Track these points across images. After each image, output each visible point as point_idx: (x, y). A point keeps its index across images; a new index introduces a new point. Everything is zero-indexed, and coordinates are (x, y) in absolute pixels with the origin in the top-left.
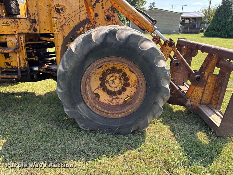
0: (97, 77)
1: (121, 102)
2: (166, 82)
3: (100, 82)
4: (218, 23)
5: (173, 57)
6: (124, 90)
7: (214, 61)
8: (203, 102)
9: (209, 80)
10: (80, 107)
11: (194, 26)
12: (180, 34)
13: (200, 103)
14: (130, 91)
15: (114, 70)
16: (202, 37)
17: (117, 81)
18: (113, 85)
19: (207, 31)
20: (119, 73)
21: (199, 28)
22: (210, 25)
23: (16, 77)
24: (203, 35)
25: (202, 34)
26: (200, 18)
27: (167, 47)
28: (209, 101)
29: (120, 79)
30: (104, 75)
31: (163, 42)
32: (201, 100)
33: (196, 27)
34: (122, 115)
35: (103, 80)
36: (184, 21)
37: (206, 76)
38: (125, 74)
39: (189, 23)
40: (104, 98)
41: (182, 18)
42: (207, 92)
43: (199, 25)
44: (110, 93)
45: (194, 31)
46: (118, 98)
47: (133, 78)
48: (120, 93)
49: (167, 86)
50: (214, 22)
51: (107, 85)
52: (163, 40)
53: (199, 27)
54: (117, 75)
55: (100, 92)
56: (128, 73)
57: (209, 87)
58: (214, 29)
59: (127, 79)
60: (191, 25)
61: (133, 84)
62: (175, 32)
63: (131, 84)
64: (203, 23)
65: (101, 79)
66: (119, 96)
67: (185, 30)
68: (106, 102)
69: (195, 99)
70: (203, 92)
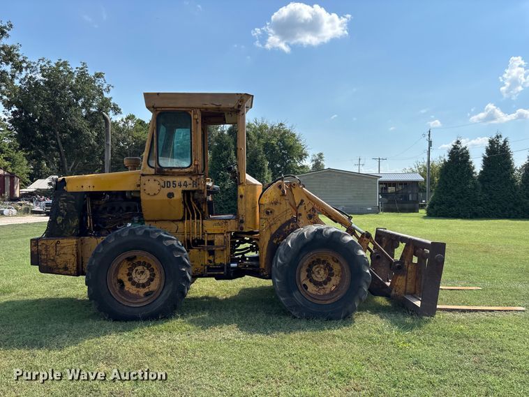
0: (304, 269)
1: (328, 292)
2: (366, 267)
3: (307, 273)
4: (448, 192)
5: (372, 249)
6: (329, 279)
7: (411, 250)
8: (407, 291)
9: (409, 268)
10: (296, 294)
11: (406, 198)
12: (381, 213)
13: (405, 293)
14: (335, 280)
15: (318, 262)
16: (425, 217)
17: (322, 272)
18: (319, 276)
19: (431, 206)
20: (323, 264)
21: (416, 201)
22: (435, 195)
23: (223, 273)
24: (426, 215)
25: (423, 212)
26: (415, 183)
27: (365, 238)
28: (413, 291)
29: (325, 269)
30: (310, 266)
31: (360, 235)
32: (406, 290)
33: (410, 199)
34: (333, 301)
35: (309, 271)
36: (386, 189)
37: (406, 264)
38: (328, 265)
39: (396, 193)
40: (312, 289)
41: (381, 183)
42: (410, 281)
43: (415, 195)
44: (316, 284)
45: (406, 206)
46: (324, 288)
47: (336, 267)
48: (325, 283)
49: (368, 271)
50: (441, 189)
51: (313, 275)
52: (360, 232)
53: (415, 199)
54: (322, 266)
55: (308, 283)
56: (332, 263)
57: (411, 275)
58: (443, 203)
59: (331, 269)
60: (399, 195)
61: (337, 273)
62: (370, 209)
63: (335, 273)
64: (423, 190)
65: (307, 271)
66: (325, 286)
67: (391, 206)
68: (314, 293)
69: (400, 289)
70: (406, 280)
